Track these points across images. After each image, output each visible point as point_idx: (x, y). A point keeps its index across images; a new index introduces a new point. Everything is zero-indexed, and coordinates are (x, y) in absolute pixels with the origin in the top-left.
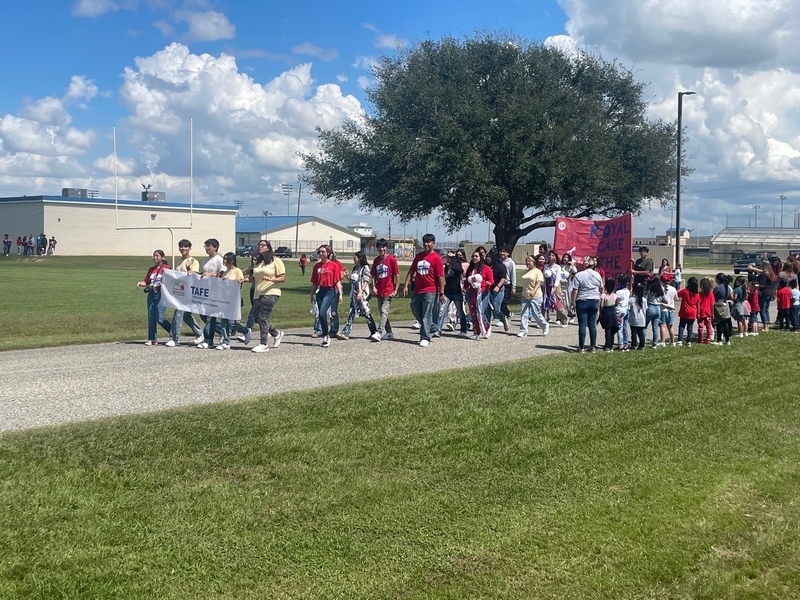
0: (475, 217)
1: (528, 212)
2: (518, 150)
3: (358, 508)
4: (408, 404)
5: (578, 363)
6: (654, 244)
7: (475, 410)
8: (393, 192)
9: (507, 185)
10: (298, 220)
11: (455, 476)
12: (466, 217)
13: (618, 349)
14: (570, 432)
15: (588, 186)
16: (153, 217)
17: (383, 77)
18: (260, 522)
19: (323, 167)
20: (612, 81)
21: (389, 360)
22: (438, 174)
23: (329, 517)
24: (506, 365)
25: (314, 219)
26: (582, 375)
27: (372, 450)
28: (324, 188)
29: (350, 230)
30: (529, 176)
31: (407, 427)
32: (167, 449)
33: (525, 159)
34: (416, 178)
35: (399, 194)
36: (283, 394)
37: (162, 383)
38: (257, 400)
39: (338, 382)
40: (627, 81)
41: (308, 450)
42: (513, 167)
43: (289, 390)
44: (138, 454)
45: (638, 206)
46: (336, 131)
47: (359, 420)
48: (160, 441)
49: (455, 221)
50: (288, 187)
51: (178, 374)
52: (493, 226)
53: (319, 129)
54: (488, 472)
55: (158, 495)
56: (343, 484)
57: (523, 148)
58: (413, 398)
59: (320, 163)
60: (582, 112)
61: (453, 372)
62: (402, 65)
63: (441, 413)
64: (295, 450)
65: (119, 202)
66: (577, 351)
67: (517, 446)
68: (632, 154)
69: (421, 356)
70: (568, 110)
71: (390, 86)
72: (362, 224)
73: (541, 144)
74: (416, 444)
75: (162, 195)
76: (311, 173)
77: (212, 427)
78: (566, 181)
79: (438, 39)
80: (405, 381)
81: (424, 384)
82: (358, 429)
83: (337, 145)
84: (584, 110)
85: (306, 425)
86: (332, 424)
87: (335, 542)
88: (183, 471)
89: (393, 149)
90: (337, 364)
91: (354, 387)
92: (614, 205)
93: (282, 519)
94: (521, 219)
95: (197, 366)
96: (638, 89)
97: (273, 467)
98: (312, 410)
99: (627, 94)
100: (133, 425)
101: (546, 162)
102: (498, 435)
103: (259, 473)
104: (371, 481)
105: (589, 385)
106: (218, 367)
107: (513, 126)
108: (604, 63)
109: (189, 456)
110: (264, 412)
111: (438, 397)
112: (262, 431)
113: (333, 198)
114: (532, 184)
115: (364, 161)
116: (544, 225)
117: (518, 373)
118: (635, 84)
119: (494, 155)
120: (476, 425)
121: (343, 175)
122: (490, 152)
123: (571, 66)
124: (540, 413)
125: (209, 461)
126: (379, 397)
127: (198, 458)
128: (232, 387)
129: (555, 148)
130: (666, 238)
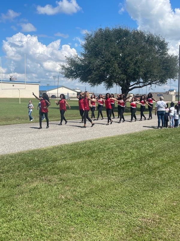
0: (115, 85)
1: (132, 83)
2: (130, 63)
3: (96, 194)
4: (106, 148)
5: (159, 132)
6: (165, 94)
7: (130, 150)
8: (90, 77)
9: (126, 75)
10: (58, 87)
11: (130, 178)
12: (112, 85)
13: (170, 127)
14: (165, 158)
15: (152, 75)
16: (13, 85)
17: (86, 40)
18: (59, 203)
19: (67, 69)
20: (158, 42)
21: (95, 132)
22: (104, 71)
23: (86, 199)
24: (136, 133)
25: (63, 87)
26: (162, 137)
27: (96, 168)
28: (67, 76)
29: (74, 90)
30: (133, 71)
31: (107, 157)
32: (20, 169)
33: (132, 66)
34: (97, 72)
35: (92, 77)
36: (61, 145)
37: (17, 141)
38: (52, 148)
39: (80, 140)
40: (163, 42)
41: (73, 168)
42: (128, 69)
43: (63, 144)
44: (8, 171)
45: (166, 81)
46: (71, 57)
47: (89, 155)
48: (17, 165)
49: (108, 86)
50: (54, 77)
51: (23, 138)
52: (121, 88)
53: (66, 57)
54: (142, 176)
55: (16, 190)
56: (88, 183)
57: (131, 62)
58: (107, 146)
59: (66, 68)
60: (150, 51)
61: (119, 136)
62: (93, 36)
63: (118, 152)
64: (68, 168)
65: (2, 81)
66: (157, 128)
67: (148, 164)
68: (165, 64)
69: (106, 130)
70: (145, 50)
71: (89, 43)
72: (77, 88)
73: (137, 61)
74: (112, 164)
75: (16, 79)
76: (64, 71)
77: (36, 159)
78: (145, 73)
79: (104, 28)
80: (103, 140)
81: (110, 141)
82: (90, 159)
83: (72, 62)
84: (150, 50)
85: (71, 157)
86: (80, 157)
87: (91, 213)
88: (26, 179)
89: (90, 63)
90: (78, 134)
91: (86, 142)
92: (159, 81)
93: (67, 201)
94: (129, 86)
95: (29, 134)
96: (167, 44)
97: (60, 176)
98: (72, 151)
99: (163, 46)
100: (6, 158)
101: (139, 67)
102: (141, 160)
103: (55, 178)
104: (98, 181)
105: (166, 140)
106: (37, 135)
107: (128, 56)
108: (156, 35)
109: (28, 171)
110: (55, 152)
111: (116, 146)
112: (55, 160)
113: (71, 79)
114: (134, 74)
115: (80, 67)
116: (137, 87)
117: (140, 136)
118: (166, 42)
119: (122, 65)
120: (132, 157)
121: (74, 72)
122: (121, 64)
123: (146, 37)
124: (152, 151)
125: (36, 173)
126: (95, 146)
127: (32, 173)
128: (42, 142)
129: (141, 62)
130: (168, 92)
